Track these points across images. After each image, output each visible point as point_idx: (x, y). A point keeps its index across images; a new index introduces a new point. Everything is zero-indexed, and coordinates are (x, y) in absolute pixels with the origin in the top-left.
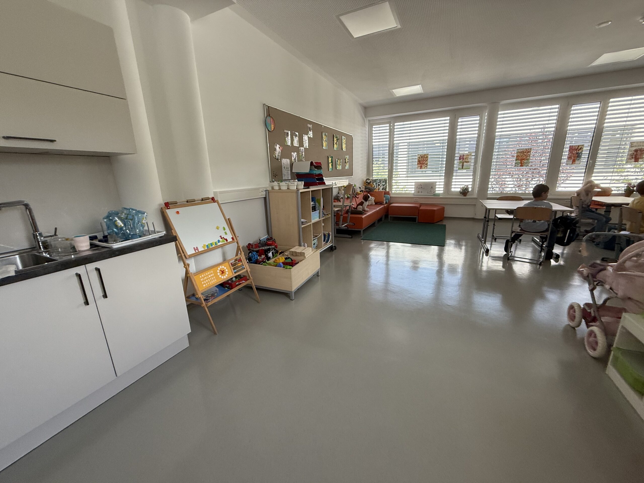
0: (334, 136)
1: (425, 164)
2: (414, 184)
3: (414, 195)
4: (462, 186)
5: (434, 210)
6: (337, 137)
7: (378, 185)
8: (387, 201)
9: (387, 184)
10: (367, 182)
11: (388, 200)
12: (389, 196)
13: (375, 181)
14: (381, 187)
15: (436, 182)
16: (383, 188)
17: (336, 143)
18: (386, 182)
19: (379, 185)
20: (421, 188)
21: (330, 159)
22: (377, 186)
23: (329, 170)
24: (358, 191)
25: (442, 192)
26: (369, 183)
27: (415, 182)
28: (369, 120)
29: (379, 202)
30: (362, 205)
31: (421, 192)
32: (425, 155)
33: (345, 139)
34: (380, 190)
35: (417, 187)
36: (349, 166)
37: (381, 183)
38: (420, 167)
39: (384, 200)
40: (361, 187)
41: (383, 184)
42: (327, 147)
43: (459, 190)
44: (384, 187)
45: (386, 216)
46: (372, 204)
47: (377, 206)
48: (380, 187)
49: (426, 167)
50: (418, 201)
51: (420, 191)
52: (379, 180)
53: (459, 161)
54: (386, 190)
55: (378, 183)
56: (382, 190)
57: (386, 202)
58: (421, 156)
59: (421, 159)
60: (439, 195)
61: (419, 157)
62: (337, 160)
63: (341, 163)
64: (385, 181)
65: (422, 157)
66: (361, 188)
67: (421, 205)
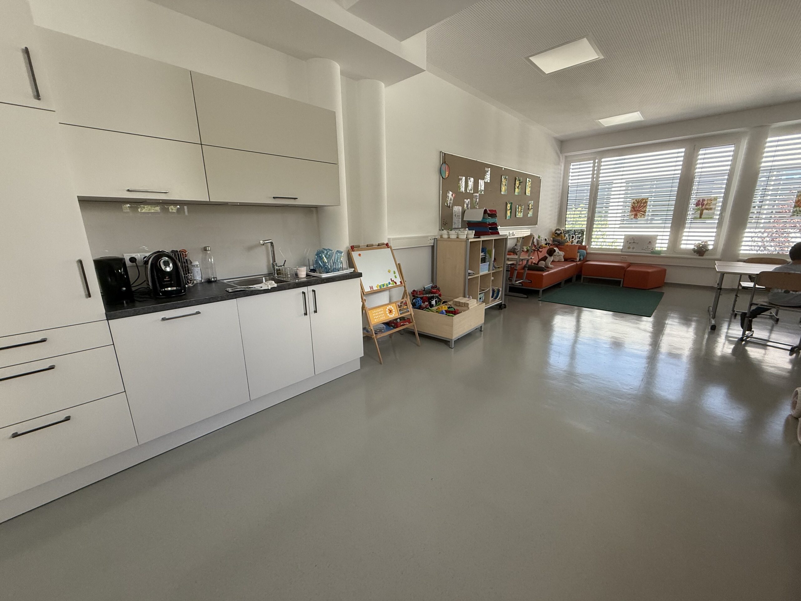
0: (516, 179)
1: (641, 211)
2: (623, 237)
3: (622, 252)
4: (697, 242)
5: (648, 273)
6: (520, 180)
7: (571, 237)
8: (582, 258)
9: (584, 236)
10: (557, 233)
11: (583, 256)
12: (585, 251)
13: (568, 231)
14: (575, 239)
15: (658, 235)
16: (578, 241)
17: (519, 186)
18: (583, 234)
19: (573, 237)
20: (634, 242)
21: (509, 205)
22: (569, 239)
23: (506, 218)
24: (543, 244)
25: (666, 249)
26: (559, 235)
27: (625, 235)
28: (566, 157)
29: (570, 259)
30: (545, 261)
31: (633, 248)
32: (643, 199)
33: (530, 182)
34: (574, 243)
35: (628, 242)
36: (533, 213)
37: (576, 235)
38: (635, 216)
39: (577, 256)
40: (547, 238)
41: (579, 236)
42: (506, 192)
43: (692, 247)
44: (580, 240)
45: (579, 277)
46: (560, 260)
47: (566, 262)
48: (573, 239)
49: (643, 216)
50: (626, 260)
51: (631, 247)
52: (573, 231)
53: (696, 208)
54: (582, 244)
55: (572, 234)
56: (577, 243)
57: (580, 259)
58: (636, 200)
59: (636, 205)
60: (659, 252)
61: (634, 203)
62: (517, 206)
63: (522, 210)
64: (582, 232)
65: (638, 202)
66: (547, 240)
67: (630, 265)
